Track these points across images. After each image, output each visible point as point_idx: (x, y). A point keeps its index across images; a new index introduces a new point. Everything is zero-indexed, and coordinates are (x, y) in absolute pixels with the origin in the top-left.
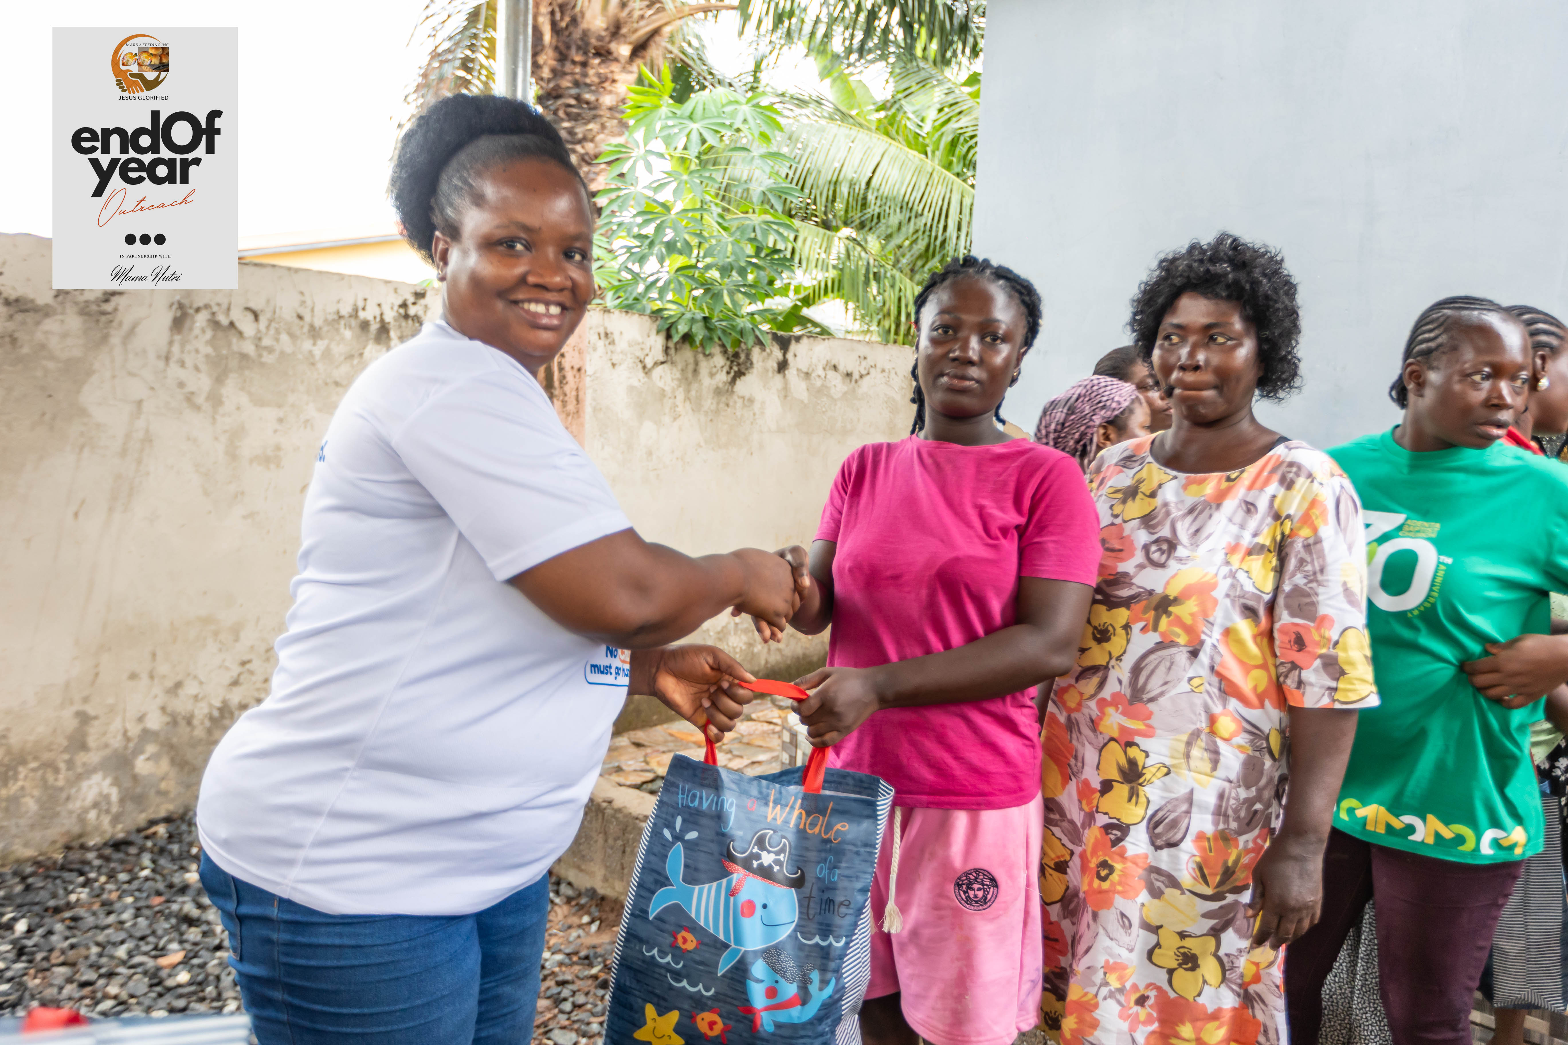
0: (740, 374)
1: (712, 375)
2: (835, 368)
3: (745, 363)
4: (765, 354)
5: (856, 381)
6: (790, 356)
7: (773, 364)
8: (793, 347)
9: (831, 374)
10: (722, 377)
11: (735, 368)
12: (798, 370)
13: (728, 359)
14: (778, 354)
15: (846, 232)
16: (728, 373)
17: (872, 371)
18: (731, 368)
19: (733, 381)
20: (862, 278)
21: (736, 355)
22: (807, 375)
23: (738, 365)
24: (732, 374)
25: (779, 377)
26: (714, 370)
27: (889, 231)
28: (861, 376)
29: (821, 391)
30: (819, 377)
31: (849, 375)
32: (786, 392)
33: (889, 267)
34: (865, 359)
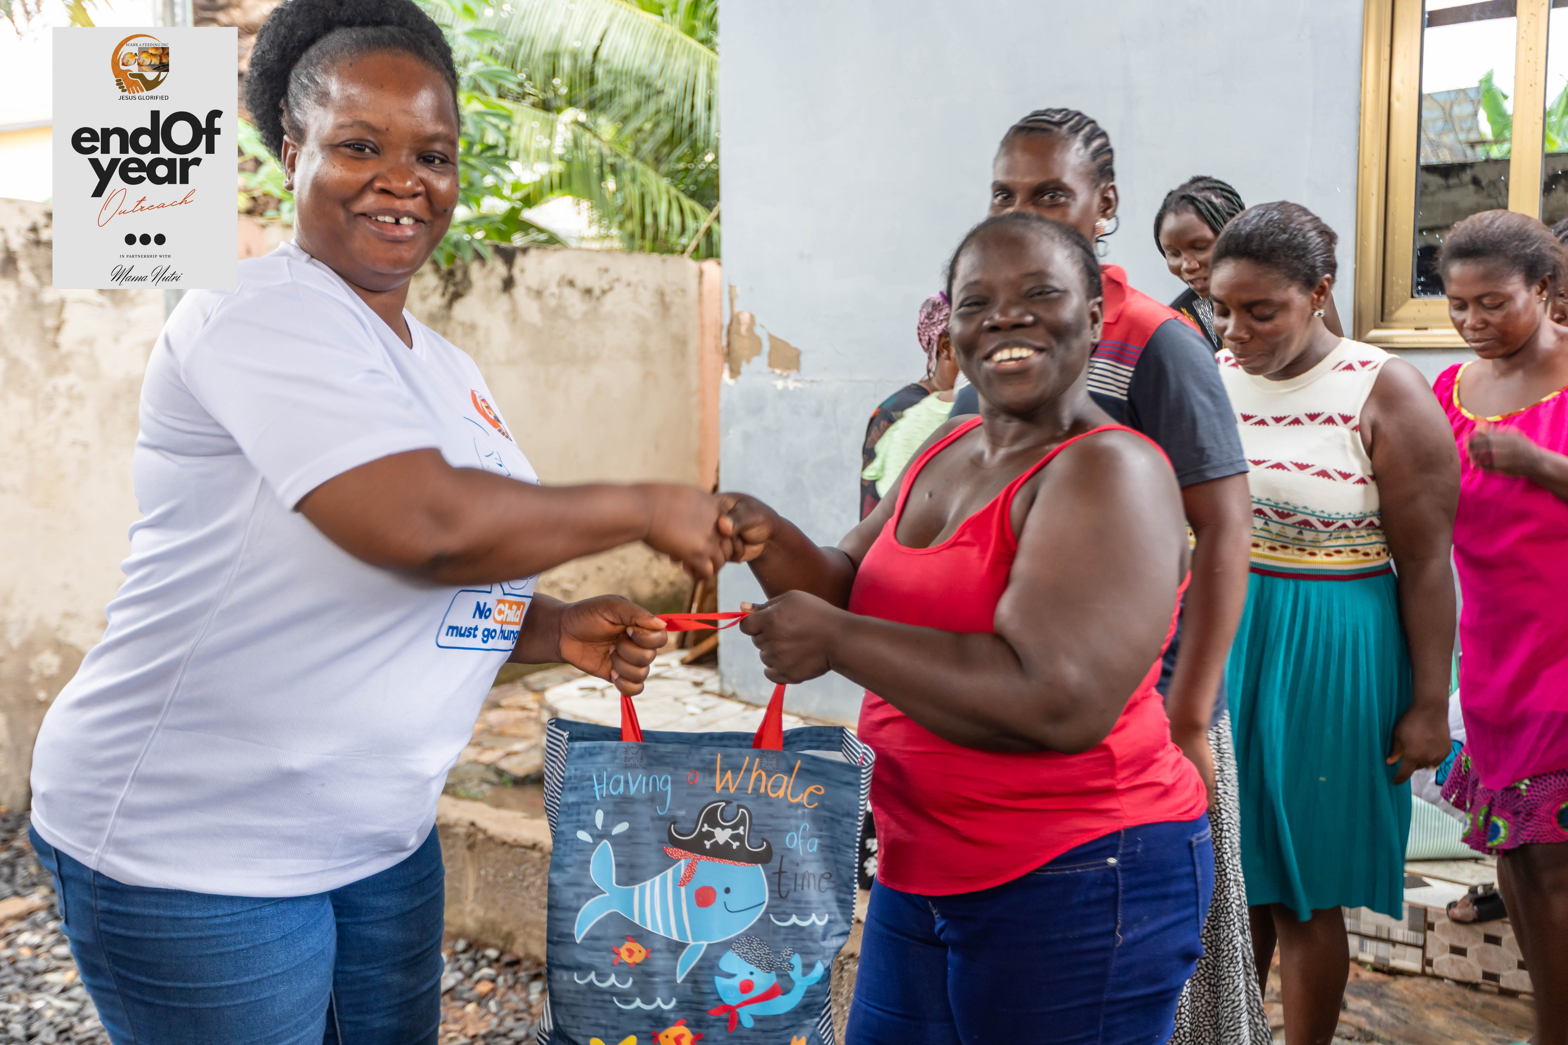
0: (457, 296)
1: (423, 298)
2: (571, 283)
3: (462, 282)
4: (485, 271)
5: (598, 299)
6: (516, 272)
7: (496, 282)
8: (520, 261)
9: (567, 291)
10: (437, 301)
11: (451, 289)
12: (529, 289)
13: (441, 278)
14: (500, 269)
15: (571, 114)
16: (443, 294)
17: (617, 286)
18: (446, 288)
19: (450, 305)
20: (595, 171)
21: (451, 273)
22: (539, 294)
23: (455, 285)
24: (447, 297)
25: (504, 298)
26: (425, 293)
27: (625, 112)
28: (604, 292)
29: (557, 313)
30: (553, 295)
31: (588, 291)
32: (514, 315)
33: (627, 157)
34: (605, 270)
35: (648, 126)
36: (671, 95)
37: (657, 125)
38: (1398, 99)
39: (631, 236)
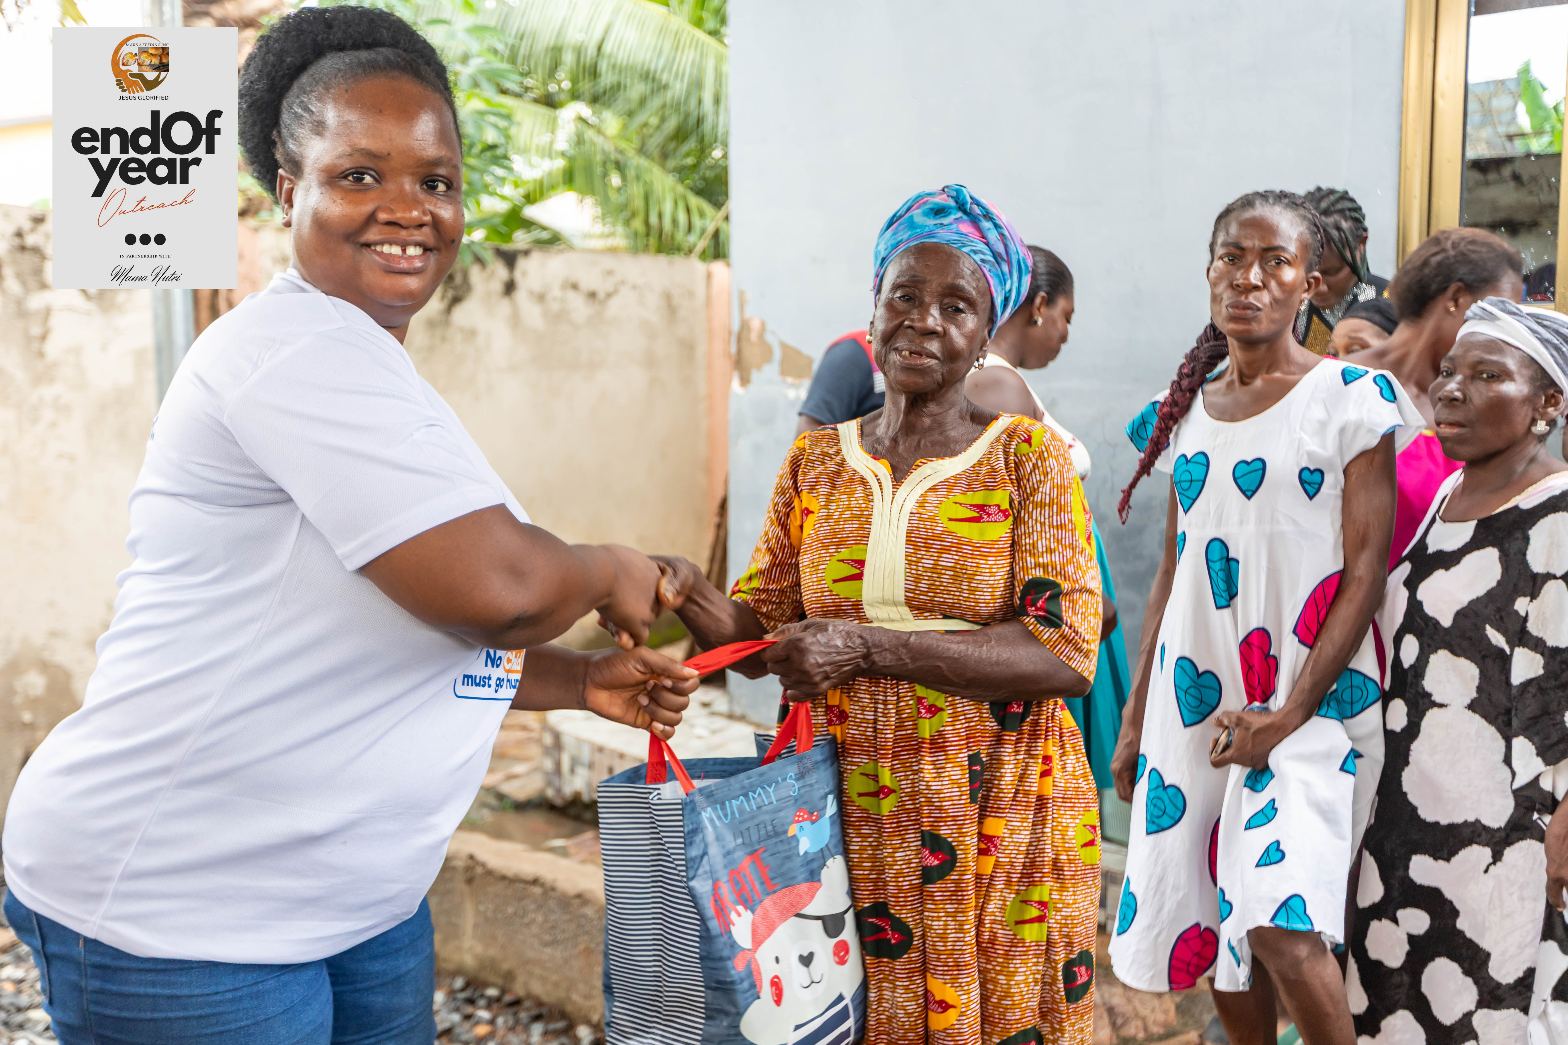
0: (457, 300)
2: (575, 287)
3: (462, 285)
4: (485, 274)
5: (603, 303)
6: (518, 275)
7: (497, 286)
8: (522, 264)
9: (571, 295)
11: (451, 293)
12: (531, 292)
14: (501, 272)
15: (574, 109)
16: (441, 299)
17: (622, 289)
19: (450, 309)
20: (599, 167)
22: (541, 297)
23: (455, 289)
24: (447, 301)
25: (506, 303)
27: (631, 106)
28: (609, 295)
29: (560, 317)
30: (555, 299)
31: (592, 295)
32: (515, 320)
33: (631, 153)
34: (610, 273)
35: (654, 121)
36: (677, 90)
37: (663, 120)
39: (636, 234)
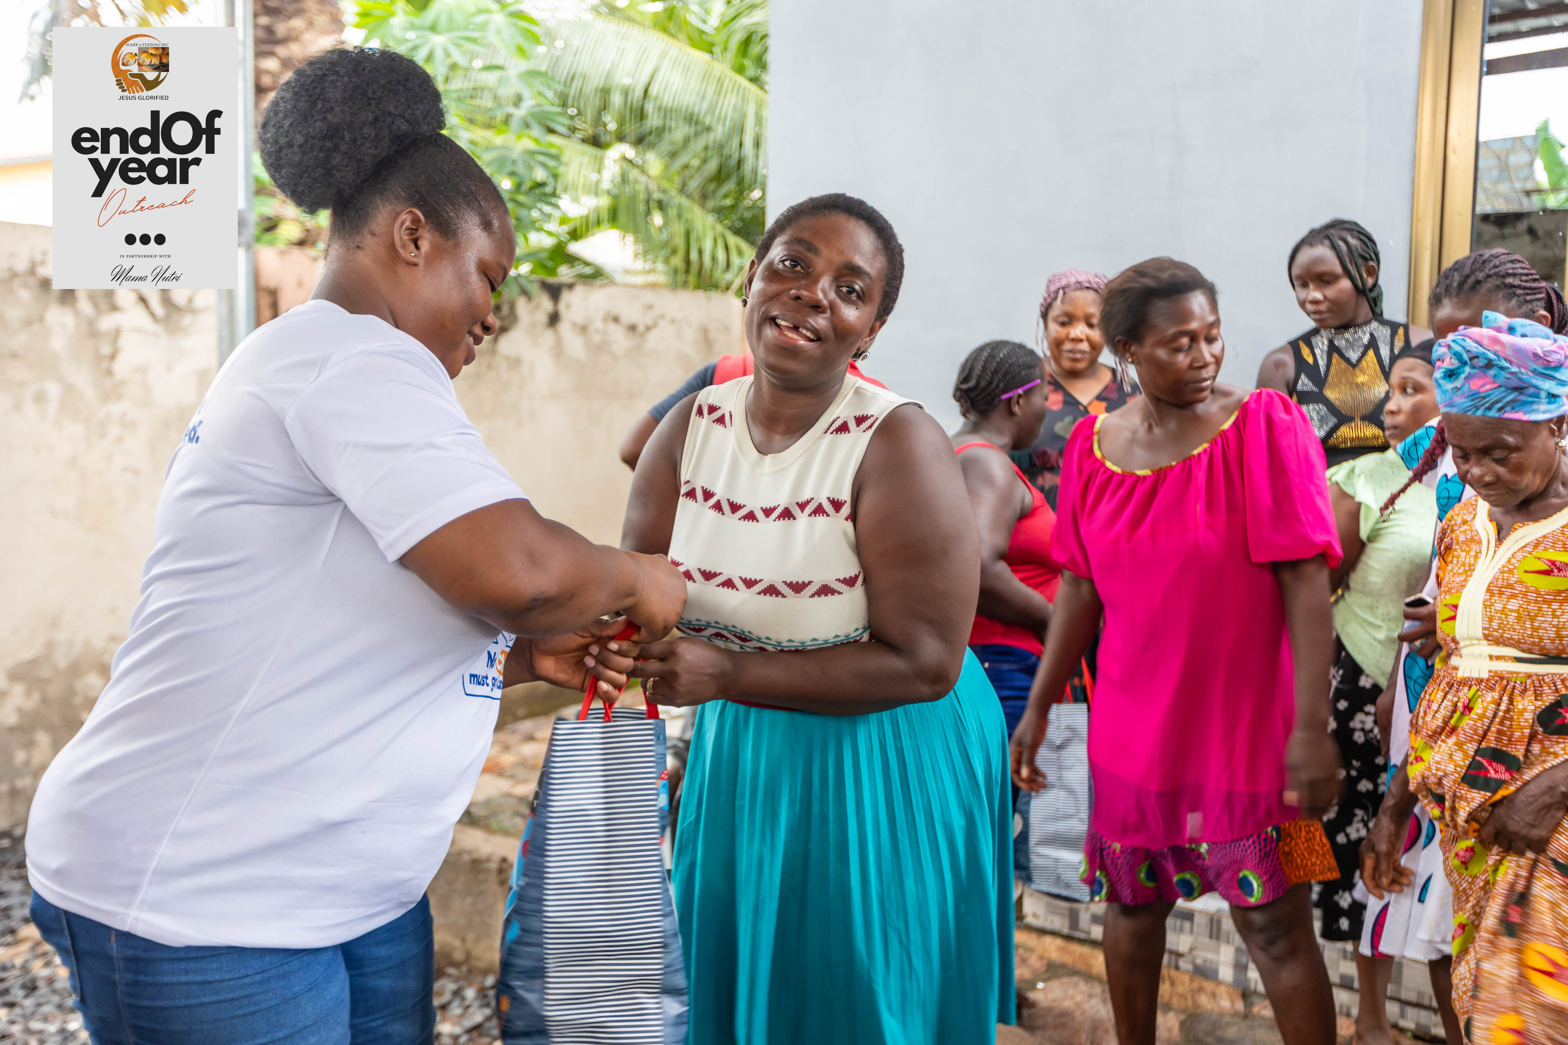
2: (616, 319)
3: (509, 316)
4: (531, 306)
5: (642, 335)
6: (562, 307)
7: (542, 317)
8: (566, 296)
9: (612, 327)
12: (574, 324)
14: (546, 304)
15: (619, 150)
17: (661, 323)
20: (642, 207)
22: (584, 329)
25: (549, 334)
27: (674, 147)
28: (648, 329)
29: (601, 348)
30: (597, 331)
31: (633, 328)
32: (558, 350)
33: (674, 193)
34: (650, 307)
35: (695, 163)
36: (719, 132)
37: (705, 161)
38: (1454, 152)
39: (676, 271)
